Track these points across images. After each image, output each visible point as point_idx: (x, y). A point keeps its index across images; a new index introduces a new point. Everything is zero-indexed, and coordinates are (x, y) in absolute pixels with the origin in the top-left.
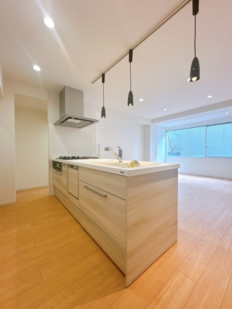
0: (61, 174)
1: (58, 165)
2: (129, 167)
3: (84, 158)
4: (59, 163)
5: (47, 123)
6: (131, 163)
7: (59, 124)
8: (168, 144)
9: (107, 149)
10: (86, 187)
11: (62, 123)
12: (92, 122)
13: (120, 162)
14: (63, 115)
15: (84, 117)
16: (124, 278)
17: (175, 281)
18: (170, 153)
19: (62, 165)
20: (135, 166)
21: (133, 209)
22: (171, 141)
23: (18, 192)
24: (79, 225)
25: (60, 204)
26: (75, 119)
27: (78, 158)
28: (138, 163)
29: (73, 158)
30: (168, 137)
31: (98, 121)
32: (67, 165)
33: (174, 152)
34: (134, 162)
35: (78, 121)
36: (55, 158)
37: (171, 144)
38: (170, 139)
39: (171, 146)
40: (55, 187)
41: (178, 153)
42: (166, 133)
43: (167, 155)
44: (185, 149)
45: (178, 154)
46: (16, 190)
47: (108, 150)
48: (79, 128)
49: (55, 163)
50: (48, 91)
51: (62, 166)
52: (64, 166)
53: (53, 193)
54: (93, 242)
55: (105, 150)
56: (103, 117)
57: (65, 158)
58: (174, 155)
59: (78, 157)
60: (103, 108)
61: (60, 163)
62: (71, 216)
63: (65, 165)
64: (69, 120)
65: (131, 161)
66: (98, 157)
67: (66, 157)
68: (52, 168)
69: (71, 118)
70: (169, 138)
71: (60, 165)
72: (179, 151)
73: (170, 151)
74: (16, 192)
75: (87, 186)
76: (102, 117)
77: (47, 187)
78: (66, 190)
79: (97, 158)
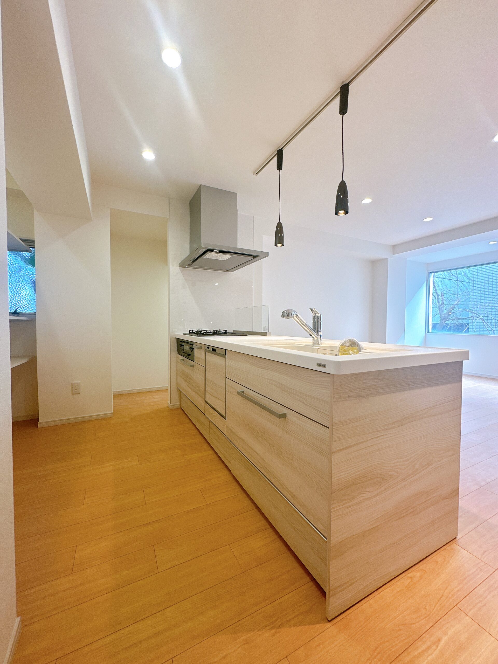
0: (193, 366)
1: (186, 348)
2: (336, 355)
3: (237, 334)
4: (188, 343)
5: (167, 265)
6: (342, 345)
7: (189, 265)
8: (433, 302)
9: (286, 314)
10: (241, 394)
11: (194, 261)
12: (255, 257)
13: (316, 343)
14: (196, 246)
15: (239, 246)
16: (323, 598)
17: (450, 633)
18: (437, 326)
19: (194, 347)
20: (351, 352)
21: (346, 448)
22: (442, 295)
23: (116, 396)
24: (226, 472)
25: (191, 425)
26: (220, 252)
27: (226, 334)
28: (358, 345)
29: (216, 333)
30: (434, 286)
31: (266, 254)
32: (203, 346)
33: (449, 322)
34: (348, 345)
35: (225, 257)
36: (181, 333)
37: (443, 303)
38: (439, 291)
39: (440, 309)
40: (180, 391)
41: (462, 325)
42: (430, 276)
43: (430, 331)
44: (481, 317)
45: (460, 328)
46: (113, 392)
47: (288, 316)
48: (227, 270)
49: (182, 344)
50: (169, 199)
51: (194, 349)
52: (198, 348)
53: (176, 403)
54: (256, 510)
55: (283, 316)
56: (279, 245)
57: (199, 333)
58: (449, 330)
59: (226, 331)
60: (279, 226)
61: (191, 344)
62: (211, 452)
63: (201, 348)
64: (209, 255)
65: (343, 342)
66: (267, 331)
67: (201, 331)
68: (175, 354)
69: (212, 250)
70: (437, 288)
71: (191, 346)
72: (465, 322)
73: (438, 321)
74: (113, 395)
75: (243, 392)
76: (276, 245)
77: (166, 390)
78: (202, 398)
79: (264, 334)
